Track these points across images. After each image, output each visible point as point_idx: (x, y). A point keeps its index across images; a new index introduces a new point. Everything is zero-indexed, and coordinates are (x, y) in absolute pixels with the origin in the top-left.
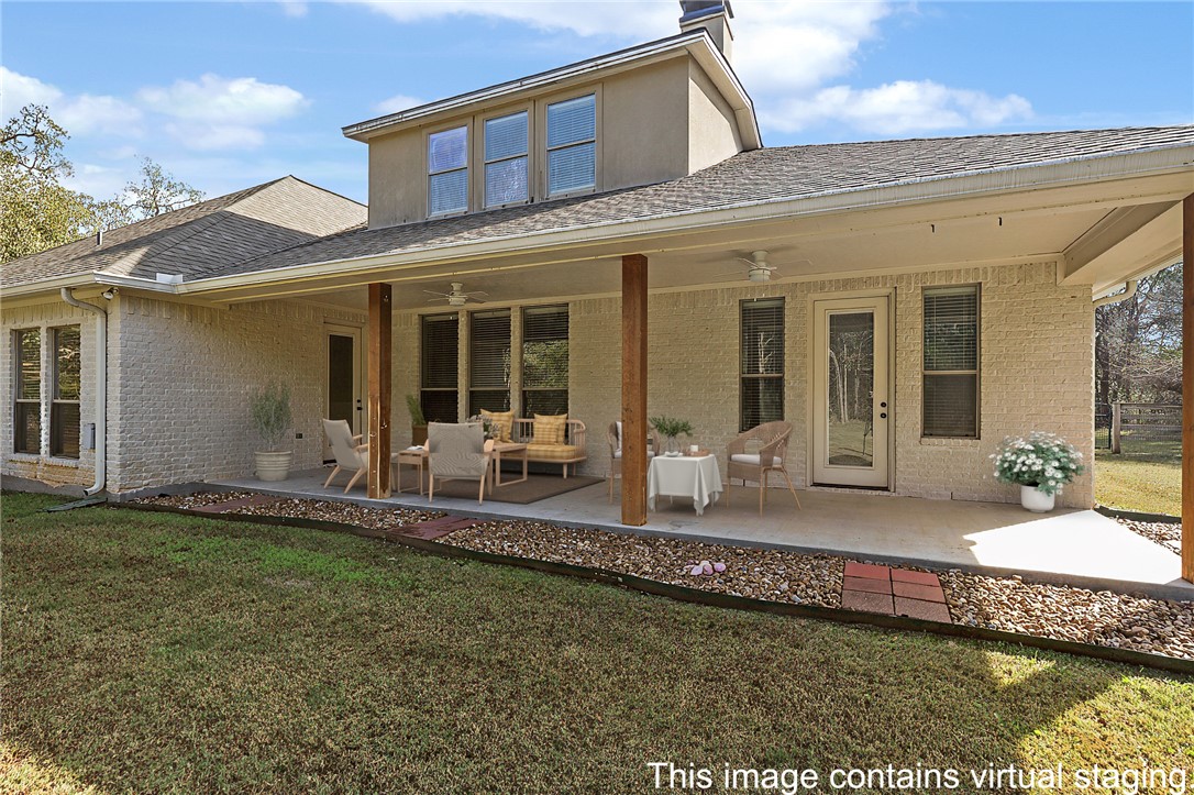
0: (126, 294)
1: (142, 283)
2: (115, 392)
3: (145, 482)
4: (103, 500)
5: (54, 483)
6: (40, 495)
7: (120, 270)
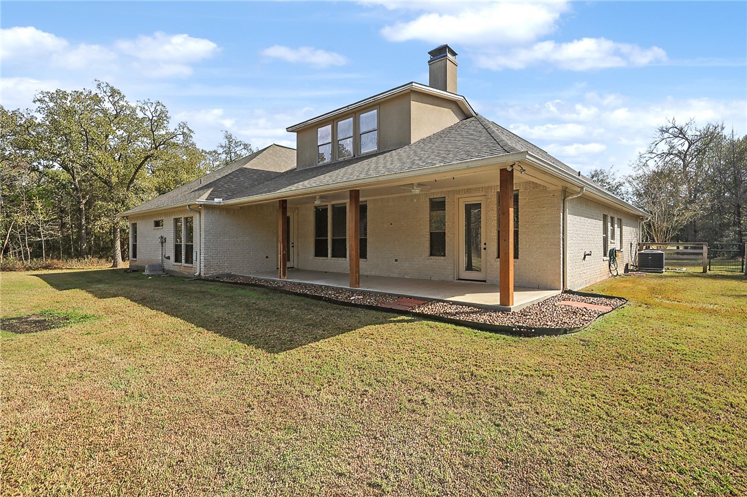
0: (206, 207)
1: (210, 202)
2: (203, 240)
3: (212, 273)
4: (199, 278)
5: (186, 272)
6: (181, 277)
7: (203, 199)
